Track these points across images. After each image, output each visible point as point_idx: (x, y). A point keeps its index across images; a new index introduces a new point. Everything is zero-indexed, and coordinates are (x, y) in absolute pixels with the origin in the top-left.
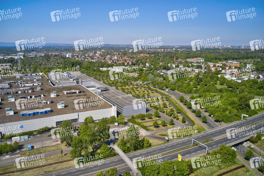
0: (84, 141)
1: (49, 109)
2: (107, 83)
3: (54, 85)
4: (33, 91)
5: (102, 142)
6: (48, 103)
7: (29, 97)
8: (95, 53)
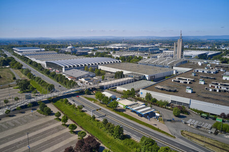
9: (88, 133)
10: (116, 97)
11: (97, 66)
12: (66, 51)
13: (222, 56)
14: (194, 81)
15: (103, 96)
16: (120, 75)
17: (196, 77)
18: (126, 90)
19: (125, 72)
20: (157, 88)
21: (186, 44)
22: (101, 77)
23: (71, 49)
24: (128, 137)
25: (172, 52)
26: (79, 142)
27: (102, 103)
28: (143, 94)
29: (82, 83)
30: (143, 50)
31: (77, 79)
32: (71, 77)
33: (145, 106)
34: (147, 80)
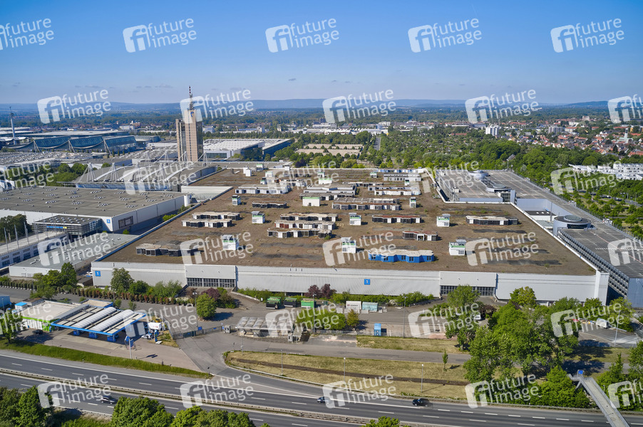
0: (503, 345)
1: (429, 253)
3: (447, 199)
4: (400, 209)
6: (429, 238)
7: (389, 221)
13: (294, 149)
14: (238, 218)
16: (15, 228)
17: (242, 207)
18: (45, 272)
19: (33, 218)
20: (143, 251)
28: (103, 274)
33: (112, 309)
34: (109, 232)
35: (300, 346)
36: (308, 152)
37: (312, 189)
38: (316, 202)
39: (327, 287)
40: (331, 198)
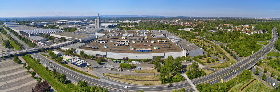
0: (167, 70)
1: (150, 49)
2: (181, 37)
3: (153, 37)
4: (143, 39)
5: (177, 71)
6: (150, 46)
7: (141, 42)
8: (175, 21)
9: (43, 79)
10: (62, 54)
11: (50, 34)
12: (31, 24)
13: (120, 26)
14: (107, 41)
15: (53, 54)
16: (64, 40)
17: (108, 39)
18: (68, 49)
19: (67, 38)
20: (87, 47)
21: (102, 20)
22: (52, 41)
23: (34, 23)
24: (70, 82)
25: (94, 24)
26: (37, 85)
27: (52, 58)
28: (78, 51)
29: (40, 44)
30: (77, 24)
31: (37, 42)
32: (33, 40)
33: (80, 59)
34: (80, 42)
35: (121, 72)
36: (123, 26)
37: (124, 35)
38: (125, 38)
39: (127, 58)
40: (128, 37)
